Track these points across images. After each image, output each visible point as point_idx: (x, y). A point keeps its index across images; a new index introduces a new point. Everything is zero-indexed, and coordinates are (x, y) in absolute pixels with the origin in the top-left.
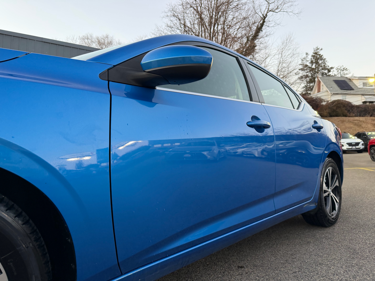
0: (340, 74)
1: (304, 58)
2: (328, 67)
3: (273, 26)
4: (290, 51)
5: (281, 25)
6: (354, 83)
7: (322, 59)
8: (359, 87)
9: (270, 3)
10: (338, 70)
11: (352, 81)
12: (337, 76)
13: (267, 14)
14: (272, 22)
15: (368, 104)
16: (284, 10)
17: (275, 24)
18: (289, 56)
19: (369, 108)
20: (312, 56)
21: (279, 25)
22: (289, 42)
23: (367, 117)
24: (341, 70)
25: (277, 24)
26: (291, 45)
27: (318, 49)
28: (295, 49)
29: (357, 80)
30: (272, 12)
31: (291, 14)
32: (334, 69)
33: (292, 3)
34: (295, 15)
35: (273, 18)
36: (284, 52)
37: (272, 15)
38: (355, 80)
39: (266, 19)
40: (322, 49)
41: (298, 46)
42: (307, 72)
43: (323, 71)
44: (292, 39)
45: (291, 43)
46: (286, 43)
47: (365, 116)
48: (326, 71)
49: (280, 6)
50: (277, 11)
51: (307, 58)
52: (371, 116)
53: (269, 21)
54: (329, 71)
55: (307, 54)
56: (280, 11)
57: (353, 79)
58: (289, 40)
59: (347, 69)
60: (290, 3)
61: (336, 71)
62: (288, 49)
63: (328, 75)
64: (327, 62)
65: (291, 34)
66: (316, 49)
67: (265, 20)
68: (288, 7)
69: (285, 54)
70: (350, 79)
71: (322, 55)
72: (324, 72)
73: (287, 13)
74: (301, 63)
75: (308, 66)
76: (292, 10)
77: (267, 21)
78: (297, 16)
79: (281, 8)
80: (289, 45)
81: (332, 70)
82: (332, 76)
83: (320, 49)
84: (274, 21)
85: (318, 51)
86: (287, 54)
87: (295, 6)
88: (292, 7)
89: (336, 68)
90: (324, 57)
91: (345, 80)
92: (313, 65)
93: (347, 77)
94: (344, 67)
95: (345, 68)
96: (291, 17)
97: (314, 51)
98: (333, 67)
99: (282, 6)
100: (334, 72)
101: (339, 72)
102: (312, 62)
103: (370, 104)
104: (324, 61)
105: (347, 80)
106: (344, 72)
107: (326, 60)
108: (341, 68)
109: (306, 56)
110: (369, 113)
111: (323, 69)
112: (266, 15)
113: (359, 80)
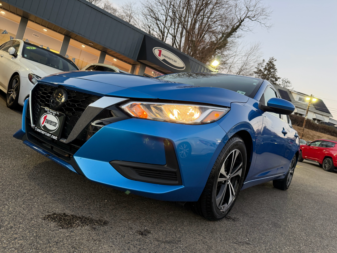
0: (284, 85)
1: (260, 64)
2: (276, 76)
3: (246, 31)
4: (255, 57)
5: (252, 31)
6: (292, 96)
7: (274, 69)
8: (295, 100)
9: (249, 10)
10: (283, 81)
11: (292, 94)
12: (281, 86)
13: (245, 19)
14: (246, 27)
15: (298, 115)
16: (259, 20)
17: (248, 30)
18: (253, 61)
19: (298, 119)
20: (267, 64)
21: (251, 32)
22: (256, 49)
23: (295, 126)
24: (285, 82)
25: (249, 30)
26: (257, 52)
27: (273, 59)
28: (259, 56)
29: (296, 94)
30: (249, 19)
31: (263, 25)
32: (281, 80)
33: (266, 17)
34: (266, 27)
35: (248, 24)
36: (250, 56)
37: (248, 21)
38: (295, 94)
39: (243, 23)
40: (276, 60)
41: (262, 55)
42: (259, 76)
43: (271, 78)
44: (259, 47)
45: (258, 51)
46: (254, 49)
47: (294, 124)
48: (274, 80)
49: (256, 16)
50: (253, 19)
51: (263, 64)
52: (298, 125)
53: (244, 26)
54: (276, 80)
55: (264, 60)
56: (255, 20)
57: (293, 92)
58: (256, 47)
59: (290, 83)
60: (265, 16)
61: (282, 82)
62: (254, 55)
63: (274, 83)
64: (277, 72)
65: (260, 43)
66: (272, 58)
67: (241, 24)
68: (263, 19)
69: (250, 58)
70: (290, 92)
71: (275, 65)
72: (272, 80)
73: (260, 23)
74: (257, 67)
75: (262, 71)
76: (264, 23)
77: (243, 25)
78: (267, 29)
79: (257, 18)
80: (255, 51)
81: (279, 80)
82: (277, 84)
83: (274, 60)
84: (248, 27)
85: (273, 61)
86: (252, 59)
87: (268, 20)
88: (265, 19)
89: (283, 79)
90: (276, 67)
91: (287, 91)
92: (266, 71)
93: (288, 90)
94: (288, 80)
95: (289, 82)
96: (262, 27)
97: (270, 60)
98: (280, 77)
99: (258, 17)
100: (280, 82)
101: (283, 83)
102: (265, 69)
103: (300, 116)
104: (275, 71)
105: (288, 92)
106: (287, 84)
107: (277, 70)
108: (286, 80)
109: (263, 62)
110: (298, 123)
111: (272, 77)
112: (243, 20)
113: (297, 94)
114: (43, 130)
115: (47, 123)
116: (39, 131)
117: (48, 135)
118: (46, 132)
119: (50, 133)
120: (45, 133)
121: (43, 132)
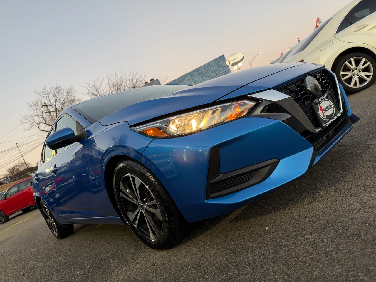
114: (330, 120)
115: (326, 111)
116: (328, 124)
117: (335, 118)
118: (332, 118)
119: (335, 116)
120: (333, 120)
121: (331, 121)
